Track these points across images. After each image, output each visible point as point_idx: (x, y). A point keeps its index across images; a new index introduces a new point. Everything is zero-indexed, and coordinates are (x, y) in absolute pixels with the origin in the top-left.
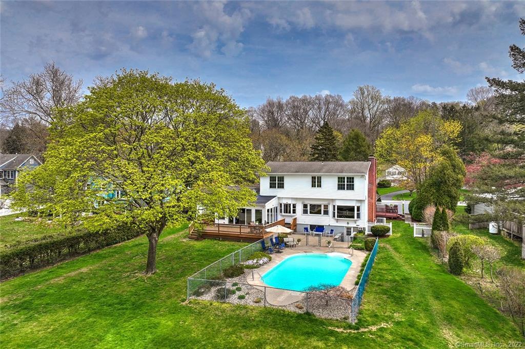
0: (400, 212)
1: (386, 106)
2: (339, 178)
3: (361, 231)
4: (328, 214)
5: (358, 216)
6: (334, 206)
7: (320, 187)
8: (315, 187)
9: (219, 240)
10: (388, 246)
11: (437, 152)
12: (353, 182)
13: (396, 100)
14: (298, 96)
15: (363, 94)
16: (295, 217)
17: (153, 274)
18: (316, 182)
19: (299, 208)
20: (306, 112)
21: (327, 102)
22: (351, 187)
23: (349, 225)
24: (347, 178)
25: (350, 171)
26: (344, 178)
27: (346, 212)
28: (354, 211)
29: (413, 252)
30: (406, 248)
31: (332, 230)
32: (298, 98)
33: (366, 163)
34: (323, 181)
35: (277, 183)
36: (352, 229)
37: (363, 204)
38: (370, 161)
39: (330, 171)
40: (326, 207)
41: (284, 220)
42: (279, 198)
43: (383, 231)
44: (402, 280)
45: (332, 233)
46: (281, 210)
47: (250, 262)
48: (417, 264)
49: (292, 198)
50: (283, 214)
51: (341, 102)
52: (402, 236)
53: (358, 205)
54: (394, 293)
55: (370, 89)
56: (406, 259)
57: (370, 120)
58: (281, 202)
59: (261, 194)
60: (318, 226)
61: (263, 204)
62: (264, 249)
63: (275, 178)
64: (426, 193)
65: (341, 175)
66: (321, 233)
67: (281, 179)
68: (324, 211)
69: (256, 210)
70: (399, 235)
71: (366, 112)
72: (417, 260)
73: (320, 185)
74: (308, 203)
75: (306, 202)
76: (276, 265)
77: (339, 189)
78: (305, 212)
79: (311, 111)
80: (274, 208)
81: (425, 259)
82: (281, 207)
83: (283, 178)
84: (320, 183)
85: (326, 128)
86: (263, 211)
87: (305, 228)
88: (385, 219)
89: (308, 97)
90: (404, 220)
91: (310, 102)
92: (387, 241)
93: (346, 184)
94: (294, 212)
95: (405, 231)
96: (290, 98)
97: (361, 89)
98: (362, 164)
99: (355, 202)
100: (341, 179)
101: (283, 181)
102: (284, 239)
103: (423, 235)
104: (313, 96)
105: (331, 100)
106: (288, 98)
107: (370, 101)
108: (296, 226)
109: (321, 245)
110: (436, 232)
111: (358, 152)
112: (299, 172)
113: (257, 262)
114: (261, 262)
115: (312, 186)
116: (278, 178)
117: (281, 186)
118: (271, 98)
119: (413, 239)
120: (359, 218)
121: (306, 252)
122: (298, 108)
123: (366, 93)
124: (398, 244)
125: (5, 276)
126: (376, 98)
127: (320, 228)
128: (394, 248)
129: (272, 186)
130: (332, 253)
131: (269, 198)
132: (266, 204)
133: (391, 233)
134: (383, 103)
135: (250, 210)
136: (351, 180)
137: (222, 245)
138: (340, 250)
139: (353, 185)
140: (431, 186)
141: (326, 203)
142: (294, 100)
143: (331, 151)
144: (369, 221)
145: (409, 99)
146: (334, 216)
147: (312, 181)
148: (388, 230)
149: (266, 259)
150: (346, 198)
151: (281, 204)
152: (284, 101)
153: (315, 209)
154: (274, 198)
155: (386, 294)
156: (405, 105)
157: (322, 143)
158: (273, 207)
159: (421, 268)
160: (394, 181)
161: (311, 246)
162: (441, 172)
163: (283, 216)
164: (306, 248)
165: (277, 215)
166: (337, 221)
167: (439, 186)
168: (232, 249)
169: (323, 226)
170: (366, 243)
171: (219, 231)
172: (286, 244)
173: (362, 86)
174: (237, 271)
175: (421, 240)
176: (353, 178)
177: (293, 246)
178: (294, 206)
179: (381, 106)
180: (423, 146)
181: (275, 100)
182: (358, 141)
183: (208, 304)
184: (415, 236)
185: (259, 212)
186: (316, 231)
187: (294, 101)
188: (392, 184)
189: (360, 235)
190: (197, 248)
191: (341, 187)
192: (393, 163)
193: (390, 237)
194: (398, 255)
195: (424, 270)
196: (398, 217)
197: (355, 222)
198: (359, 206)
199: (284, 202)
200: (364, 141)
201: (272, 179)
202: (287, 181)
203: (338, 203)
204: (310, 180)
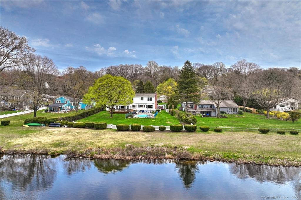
3: (154, 111)
4: (145, 107)
5: (153, 107)
7: (143, 100)
13: (164, 67)
15: (151, 64)
16: (136, 109)
22: (151, 100)
25: (151, 96)
27: (149, 107)
31: (146, 111)
33: (154, 94)
34: (144, 98)
36: (151, 111)
39: (145, 96)
40: (144, 105)
49: (135, 103)
50: (133, 108)
51: (142, 67)
53: (153, 105)
55: (153, 62)
57: (154, 75)
65: (148, 97)
69: (127, 106)
70: (162, 112)
71: (152, 72)
75: (139, 104)
78: (139, 107)
83: (133, 98)
85: (141, 82)
87: (139, 111)
88: (159, 108)
89: (128, 65)
92: (160, 113)
94: (136, 107)
97: (150, 62)
100: (148, 98)
104: (130, 65)
105: (137, 66)
107: (154, 68)
112: (137, 96)
115: (141, 100)
126: (156, 66)
127: (143, 111)
132: (130, 105)
133: (160, 111)
134: (159, 68)
136: (151, 98)
144: (155, 109)
145: (169, 67)
150: (150, 103)
153: (142, 106)
156: (167, 69)
157: (140, 87)
160: (163, 101)
166: (147, 109)
178: (136, 105)
179: (158, 70)
180: (169, 89)
182: (150, 85)
184: (166, 112)
188: (162, 102)
191: (148, 100)
192: (162, 94)
196: (163, 109)
197: (152, 109)
199: (133, 104)
203: (147, 104)
204: (140, 98)
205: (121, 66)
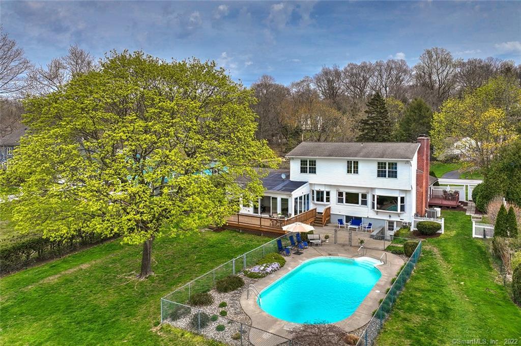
0: (462, 198)
1: (458, 70)
2: (379, 163)
3: (406, 227)
4: (366, 205)
5: (403, 209)
6: (374, 196)
7: (357, 173)
8: (351, 173)
9: (239, 232)
10: (436, 250)
11: (511, 130)
12: (396, 168)
13: (470, 62)
14: (356, 63)
15: (430, 57)
16: (328, 206)
17: (147, 278)
18: (353, 168)
19: (334, 196)
20: (366, 80)
21: (389, 68)
22: (393, 175)
23: (392, 219)
24: (389, 164)
25: (393, 155)
26: (385, 164)
27: (385, 203)
28: (396, 203)
29: (467, 262)
30: (459, 255)
31: (370, 224)
32: (356, 65)
33: (413, 145)
34: (361, 166)
35: (309, 167)
36: (395, 224)
37: (408, 195)
38: (420, 142)
39: (368, 156)
40: (364, 196)
41: (316, 209)
42: (311, 184)
43: (431, 229)
44: (440, 311)
45: (370, 228)
46: (313, 197)
47: (256, 269)
48: (468, 284)
49: (325, 185)
50: (316, 202)
51: (405, 67)
52: (458, 235)
53: (402, 196)
54: (422, 336)
55: (439, 52)
56: (456, 272)
57: (439, 85)
58: (313, 189)
59: (291, 179)
60: (355, 217)
61: (289, 193)
62: (280, 248)
63: (307, 162)
64: (494, 179)
65: (382, 160)
66: (357, 227)
67: (313, 163)
68: (362, 200)
69: (282, 199)
70: (454, 233)
71: (434, 77)
72: (469, 276)
73: (357, 171)
74: (344, 191)
75: (341, 190)
76: (288, 273)
77: (378, 176)
78: (340, 201)
79: (371, 78)
80: (305, 196)
81: (482, 275)
82: (313, 194)
83: (315, 162)
84: (357, 168)
85: (377, 100)
86: (289, 200)
87: (339, 220)
88: (439, 210)
89: (368, 63)
90: (465, 210)
91: (370, 69)
92: (436, 242)
93: (387, 170)
94: (328, 200)
95: (463, 227)
96: (349, 66)
97: (429, 52)
98: (410, 146)
99: (398, 192)
100: (381, 165)
101: (315, 166)
102: (308, 235)
103: (485, 236)
104: (374, 62)
105: (393, 66)
106: (346, 65)
107: (439, 65)
108: (330, 216)
109: (352, 244)
110: (499, 239)
111: (421, 124)
112: (333, 155)
113: (264, 270)
114: (269, 269)
115: (348, 172)
116: (310, 162)
117: (313, 171)
118: (327, 67)
119: (471, 241)
120: (404, 211)
121: (330, 255)
122: (358, 76)
123: (435, 57)
124: (449, 247)
125: (5, 270)
126: (446, 61)
127: (357, 221)
128: (443, 254)
129: (303, 170)
130: (362, 257)
131: (298, 184)
132: (293, 193)
133: (442, 231)
134: (455, 66)
135: (276, 198)
136: (393, 165)
137: (239, 239)
138: (374, 253)
139: (396, 172)
140: (501, 171)
141: (364, 191)
142: (353, 67)
143: (383, 126)
144: (417, 215)
145: (487, 61)
146: (373, 207)
147: (348, 166)
148: (439, 228)
149: (276, 265)
150: (386, 187)
151: (313, 191)
152: (341, 69)
153: (352, 198)
154: (305, 185)
155: (410, 338)
156: (482, 67)
157: (373, 117)
158: (303, 195)
159: (473, 290)
161: (340, 244)
162: (515, 155)
163: (316, 204)
164: (332, 248)
165: (308, 203)
166: (377, 213)
167: (512, 170)
168: (248, 246)
169: (361, 218)
170: (406, 246)
171: (239, 222)
172: (309, 242)
173: (430, 49)
174: (232, 284)
175: (480, 243)
176: (396, 164)
177: (317, 245)
178: (328, 193)
179: (451, 70)
180: (491, 122)
181: (331, 68)
182: (420, 111)
183: (179, 335)
184: (474, 236)
185: (285, 202)
186: (352, 224)
187: (352, 69)
189: (404, 232)
190: (210, 243)
191: (381, 174)
193: (441, 236)
194: (445, 265)
195: (475, 295)
196: (458, 206)
197: (399, 215)
198: (404, 197)
199: (317, 188)
200: (428, 112)
201: (303, 162)
202: (319, 166)
203: (378, 193)
204: (346, 164)
205: (351, 66)
